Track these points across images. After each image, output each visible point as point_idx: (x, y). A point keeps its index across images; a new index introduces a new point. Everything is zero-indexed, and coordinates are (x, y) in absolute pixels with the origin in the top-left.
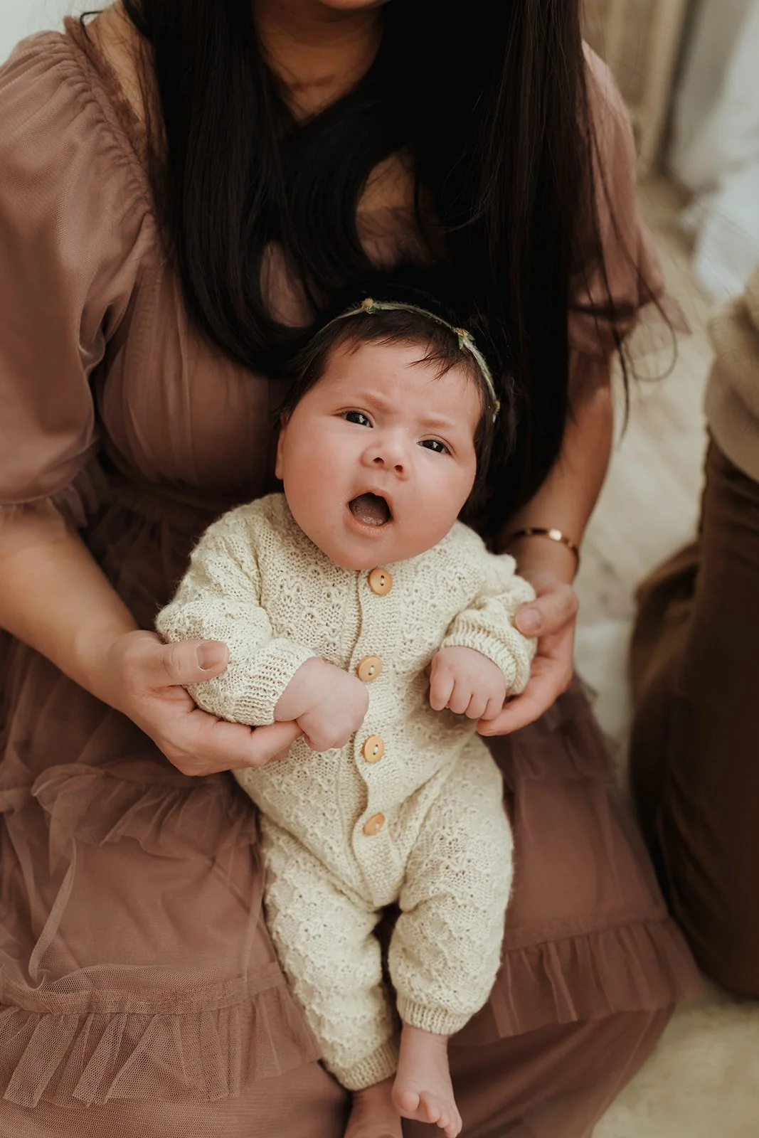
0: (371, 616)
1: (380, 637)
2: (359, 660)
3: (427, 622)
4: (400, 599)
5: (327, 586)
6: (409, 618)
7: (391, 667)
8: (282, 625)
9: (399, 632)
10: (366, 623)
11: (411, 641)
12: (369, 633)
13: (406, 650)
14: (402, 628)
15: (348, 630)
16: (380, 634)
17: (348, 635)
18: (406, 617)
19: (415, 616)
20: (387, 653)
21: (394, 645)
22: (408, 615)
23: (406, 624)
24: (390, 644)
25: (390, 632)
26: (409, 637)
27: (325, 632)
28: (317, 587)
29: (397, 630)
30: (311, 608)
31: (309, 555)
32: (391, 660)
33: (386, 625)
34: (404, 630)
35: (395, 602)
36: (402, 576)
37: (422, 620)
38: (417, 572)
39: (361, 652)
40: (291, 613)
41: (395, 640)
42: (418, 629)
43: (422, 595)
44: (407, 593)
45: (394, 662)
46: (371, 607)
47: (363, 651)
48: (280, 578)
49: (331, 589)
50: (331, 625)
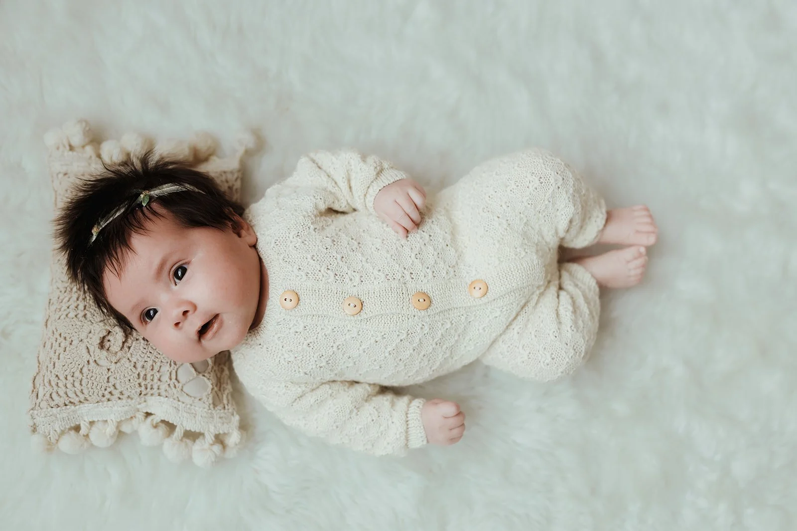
0: (313, 308)
1: (329, 300)
2: (346, 315)
3: (324, 262)
4: (303, 283)
6: (318, 278)
7: (354, 289)
8: (316, 361)
9: (327, 285)
10: (318, 312)
11: (336, 275)
12: (325, 309)
13: (342, 279)
15: (324, 320)
16: (327, 301)
17: (327, 320)
18: (317, 280)
19: (317, 272)
21: (337, 289)
22: (316, 278)
23: (322, 280)
24: (335, 292)
25: (326, 293)
26: (332, 278)
27: (323, 334)
28: (290, 339)
29: (326, 287)
30: (304, 344)
32: (349, 290)
33: (320, 297)
35: (305, 289)
36: (287, 279)
37: (322, 266)
38: (286, 267)
40: (307, 356)
41: (333, 288)
42: (328, 269)
43: (303, 266)
44: (299, 277)
45: (350, 287)
46: (307, 308)
47: (339, 312)
48: (283, 362)
49: (292, 331)
50: (318, 331)
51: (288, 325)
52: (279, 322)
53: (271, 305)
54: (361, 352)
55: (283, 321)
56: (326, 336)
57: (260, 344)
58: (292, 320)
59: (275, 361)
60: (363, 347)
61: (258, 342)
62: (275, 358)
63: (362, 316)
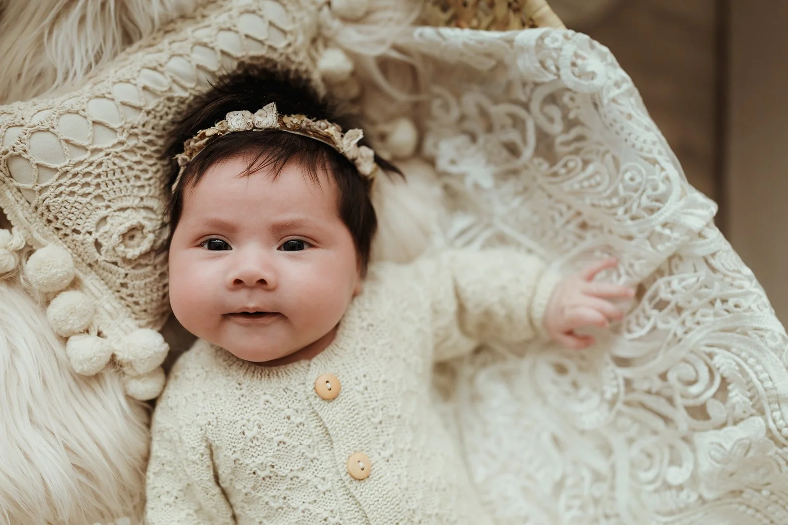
0: (334, 420)
1: (351, 434)
2: (344, 464)
3: (387, 398)
4: (354, 391)
5: (283, 410)
6: (369, 403)
7: (376, 456)
8: (262, 464)
9: (366, 421)
10: (331, 429)
11: (381, 423)
12: (339, 435)
13: (380, 433)
14: (367, 416)
15: (321, 441)
16: (350, 431)
17: (324, 445)
18: (366, 404)
19: (374, 398)
20: (366, 444)
21: (368, 434)
22: (367, 402)
23: (368, 410)
24: (364, 435)
25: (358, 425)
26: (376, 420)
27: (303, 451)
28: (275, 415)
29: (363, 420)
30: (279, 437)
31: (256, 389)
32: (373, 450)
33: (350, 421)
34: (369, 417)
35: (350, 397)
36: (346, 368)
37: (382, 399)
38: (357, 358)
39: (343, 456)
40: (264, 449)
41: (366, 429)
42: (382, 409)
43: (371, 378)
44: (357, 382)
45: (376, 450)
46: (330, 412)
47: (344, 454)
48: (239, 426)
49: (288, 412)
50: (304, 443)
51: (291, 402)
52: (287, 389)
53: (302, 367)
54: (302, 508)
55: (293, 393)
56: (302, 455)
57: (240, 384)
58: (302, 402)
59: (233, 416)
60: (311, 507)
61: (241, 379)
62: (238, 413)
63: (351, 485)
